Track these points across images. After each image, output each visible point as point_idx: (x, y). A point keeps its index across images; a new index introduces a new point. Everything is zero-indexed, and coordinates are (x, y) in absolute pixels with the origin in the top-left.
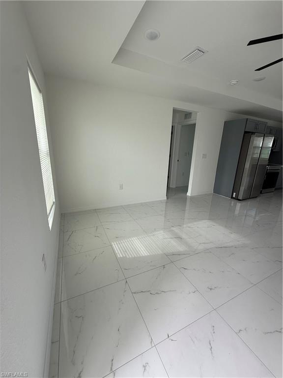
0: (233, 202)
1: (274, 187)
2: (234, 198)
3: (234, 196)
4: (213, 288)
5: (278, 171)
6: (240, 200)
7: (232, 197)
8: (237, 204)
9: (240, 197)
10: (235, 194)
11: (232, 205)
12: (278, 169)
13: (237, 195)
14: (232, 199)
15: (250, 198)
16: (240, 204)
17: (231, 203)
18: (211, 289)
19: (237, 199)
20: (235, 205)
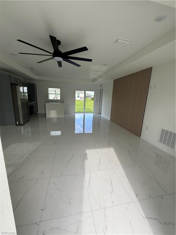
0: (18, 127)
1: (33, 114)
2: (18, 125)
3: (18, 124)
4: (43, 171)
5: (33, 105)
6: (22, 125)
7: (16, 125)
8: (21, 127)
9: (22, 123)
10: (17, 122)
11: (18, 129)
12: (32, 104)
13: (19, 122)
14: (17, 126)
15: (27, 122)
16: (23, 127)
17: (17, 129)
18: (42, 173)
19: (20, 125)
20: (20, 129)
